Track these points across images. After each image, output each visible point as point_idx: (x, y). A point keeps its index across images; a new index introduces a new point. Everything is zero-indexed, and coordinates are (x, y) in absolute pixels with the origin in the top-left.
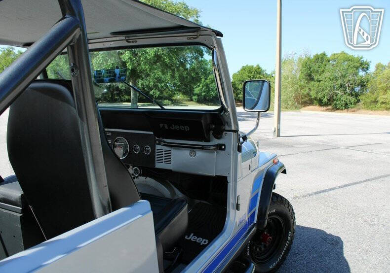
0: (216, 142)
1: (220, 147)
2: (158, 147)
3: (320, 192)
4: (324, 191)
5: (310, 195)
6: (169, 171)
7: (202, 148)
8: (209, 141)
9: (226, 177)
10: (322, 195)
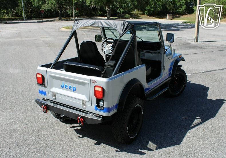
0: (159, 51)
1: (159, 53)
2: (141, 52)
3: (208, 72)
4: (210, 71)
5: (203, 72)
6: (144, 59)
7: (154, 53)
8: (156, 51)
9: (161, 61)
10: (209, 72)
